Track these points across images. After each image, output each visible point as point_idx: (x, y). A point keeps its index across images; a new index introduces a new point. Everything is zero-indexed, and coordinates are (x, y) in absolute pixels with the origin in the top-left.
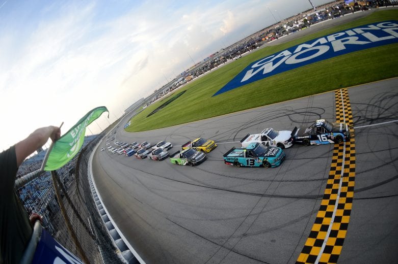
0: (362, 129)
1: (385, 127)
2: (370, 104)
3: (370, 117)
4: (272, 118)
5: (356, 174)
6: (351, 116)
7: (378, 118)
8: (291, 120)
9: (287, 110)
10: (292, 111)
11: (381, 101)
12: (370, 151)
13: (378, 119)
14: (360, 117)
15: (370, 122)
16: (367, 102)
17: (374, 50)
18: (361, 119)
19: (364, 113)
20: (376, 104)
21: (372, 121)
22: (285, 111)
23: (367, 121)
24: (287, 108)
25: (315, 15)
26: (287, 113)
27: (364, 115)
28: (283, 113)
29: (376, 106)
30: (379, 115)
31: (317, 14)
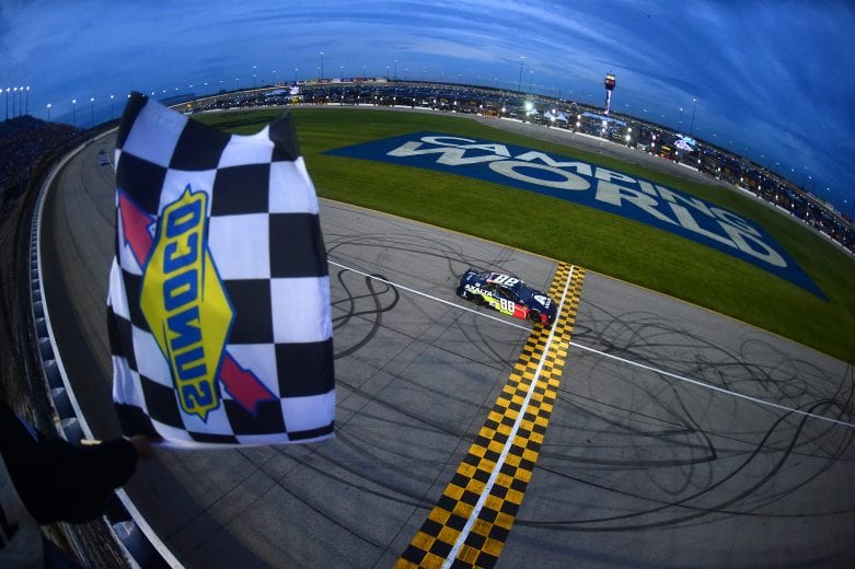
0: (585, 353)
1: (634, 370)
2: (621, 319)
3: (609, 340)
4: (416, 248)
5: (550, 424)
6: (572, 321)
7: (624, 350)
8: (451, 270)
9: (449, 247)
10: (460, 255)
11: (646, 325)
12: (588, 396)
13: (623, 352)
14: (590, 330)
15: (605, 348)
16: (616, 313)
17: (677, 241)
18: (591, 334)
19: (600, 328)
20: (632, 326)
21: (611, 348)
22: (445, 249)
23: (602, 344)
24: (453, 246)
25: (601, 121)
26: (450, 255)
27: (600, 330)
28: (442, 251)
29: (630, 329)
30: (630, 346)
31: (605, 123)
